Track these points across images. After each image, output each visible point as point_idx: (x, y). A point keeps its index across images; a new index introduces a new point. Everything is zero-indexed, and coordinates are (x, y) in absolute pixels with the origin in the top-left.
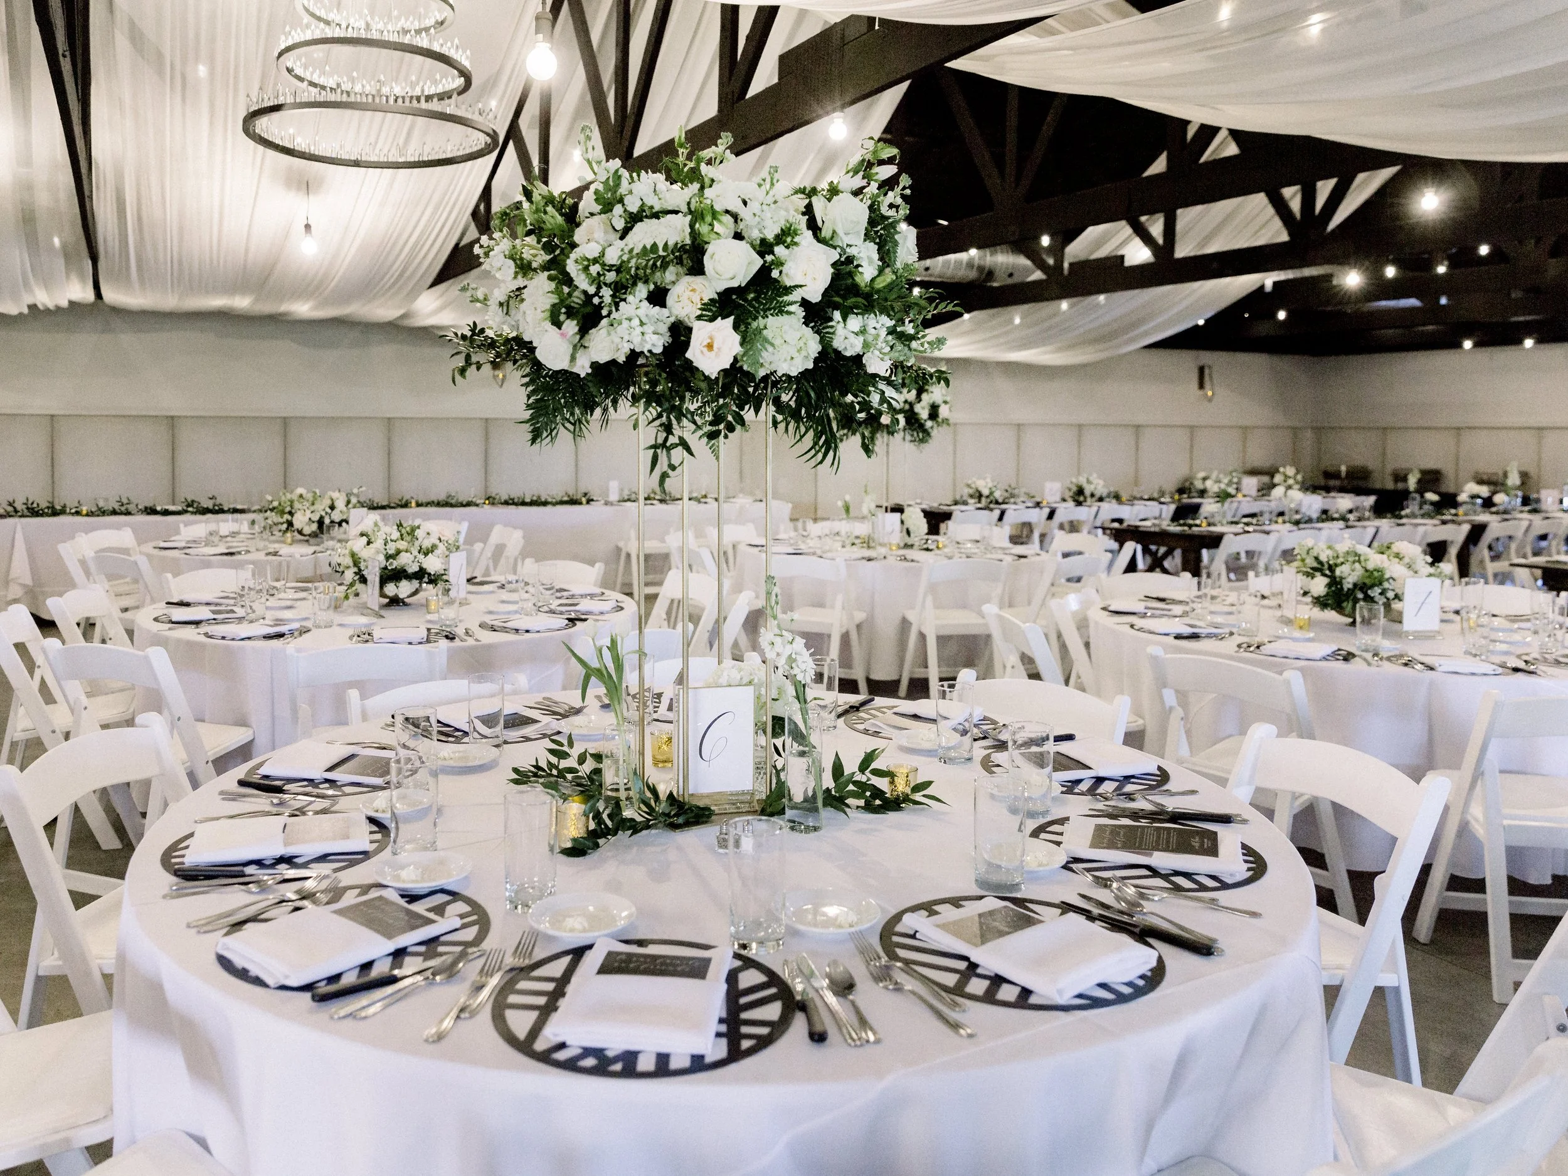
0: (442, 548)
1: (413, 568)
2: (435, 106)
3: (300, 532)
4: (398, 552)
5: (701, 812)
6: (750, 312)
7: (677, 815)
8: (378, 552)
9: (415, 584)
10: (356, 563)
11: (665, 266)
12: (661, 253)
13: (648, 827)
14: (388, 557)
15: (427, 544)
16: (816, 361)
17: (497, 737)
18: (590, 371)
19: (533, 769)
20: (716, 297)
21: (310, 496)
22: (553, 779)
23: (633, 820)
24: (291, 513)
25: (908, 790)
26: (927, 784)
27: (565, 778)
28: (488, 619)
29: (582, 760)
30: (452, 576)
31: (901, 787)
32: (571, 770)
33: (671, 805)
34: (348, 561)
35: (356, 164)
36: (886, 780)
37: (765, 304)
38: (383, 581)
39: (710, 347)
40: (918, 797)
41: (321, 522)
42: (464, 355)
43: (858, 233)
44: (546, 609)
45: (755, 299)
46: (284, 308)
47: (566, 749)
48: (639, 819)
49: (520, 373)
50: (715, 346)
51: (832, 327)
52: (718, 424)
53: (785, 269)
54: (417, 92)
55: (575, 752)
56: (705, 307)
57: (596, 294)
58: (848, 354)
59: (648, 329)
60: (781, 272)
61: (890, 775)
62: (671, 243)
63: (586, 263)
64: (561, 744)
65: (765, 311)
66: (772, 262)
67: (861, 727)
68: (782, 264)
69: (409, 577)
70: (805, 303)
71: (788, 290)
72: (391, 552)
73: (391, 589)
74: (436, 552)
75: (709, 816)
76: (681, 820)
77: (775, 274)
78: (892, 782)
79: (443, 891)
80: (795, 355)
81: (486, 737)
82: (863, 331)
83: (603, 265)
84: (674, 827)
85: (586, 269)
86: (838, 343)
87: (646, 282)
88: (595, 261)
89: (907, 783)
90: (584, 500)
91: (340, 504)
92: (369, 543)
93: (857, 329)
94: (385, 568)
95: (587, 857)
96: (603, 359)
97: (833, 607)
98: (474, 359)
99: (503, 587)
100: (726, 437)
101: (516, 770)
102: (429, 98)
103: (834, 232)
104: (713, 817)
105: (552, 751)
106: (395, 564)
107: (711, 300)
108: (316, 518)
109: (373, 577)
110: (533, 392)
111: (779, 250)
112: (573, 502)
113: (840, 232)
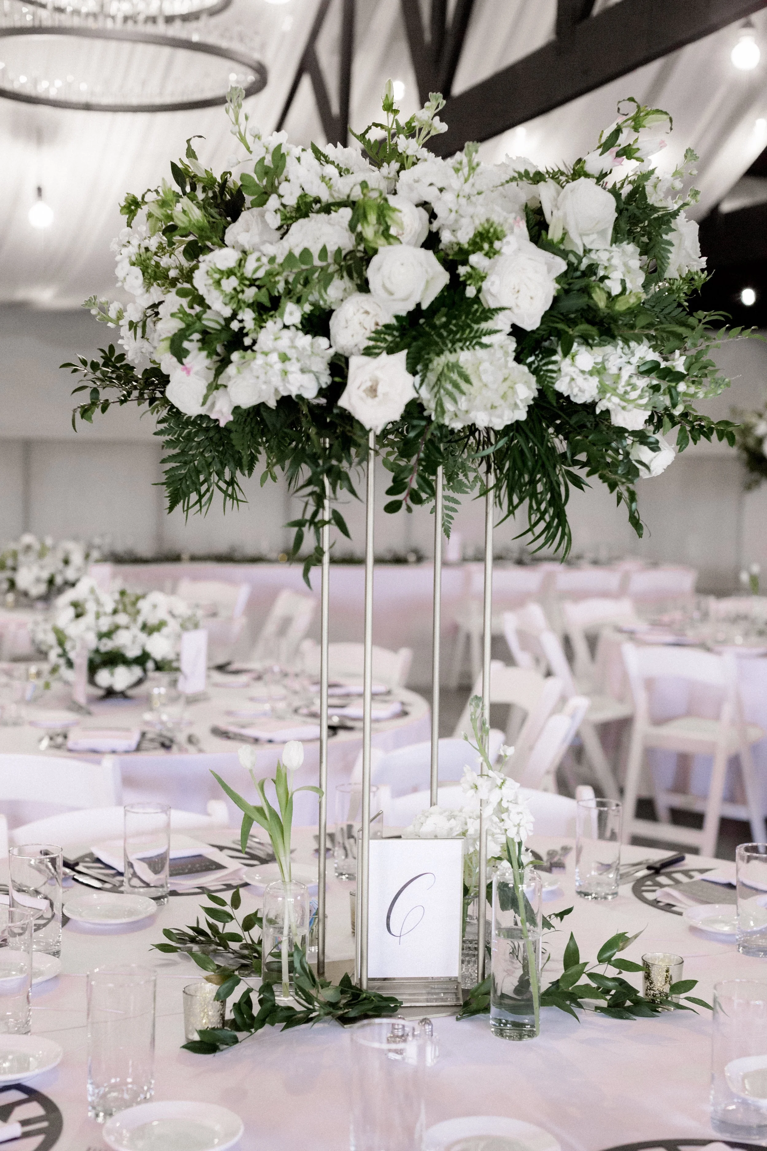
0: (173, 626)
1: (132, 653)
2: (177, 31)
3: (26, 594)
4: (117, 628)
5: (384, 1004)
6: (437, 344)
7: (348, 1005)
8: (88, 629)
9: (137, 672)
10: (61, 643)
11: (326, 280)
12: (317, 262)
13: (308, 1020)
14: (101, 636)
15: (153, 621)
16: (531, 409)
17: (162, 886)
18: (231, 418)
19: (191, 933)
20: (394, 322)
21: (37, 546)
22: (213, 947)
23: (290, 1008)
24: (14, 569)
25: (667, 989)
26: (690, 984)
27: (226, 947)
28: (223, 724)
29: (249, 923)
30: (185, 665)
31: (660, 985)
32: (235, 937)
33: (342, 992)
34: (51, 639)
35: (88, 107)
36: (641, 974)
37: (456, 333)
38: (93, 668)
39: (373, 391)
40: (681, 999)
41: (51, 582)
42: (88, 391)
43: (602, 233)
44: (304, 711)
45: (445, 326)
46: (22, 294)
47: (228, 909)
48: (298, 1008)
49: (156, 417)
50: (380, 390)
51: (554, 362)
52: (399, 492)
53: (485, 285)
54: (153, 10)
55: (240, 914)
56: (378, 335)
57: (234, 316)
58: (579, 400)
59: (293, 367)
60: (479, 290)
61: (646, 968)
62: (332, 248)
63: (217, 276)
64: (223, 903)
65: (453, 343)
66: (469, 276)
67: (650, 896)
68: (483, 278)
69: (127, 662)
70: (516, 331)
71: (488, 314)
72: (105, 629)
73: (104, 677)
74: (165, 630)
75: (395, 1009)
76: (353, 1013)
77: (470, 292)
78: (648, 977)
79: (19, 1087)
80: (498, 402)
81: (148, 885)
82: (599, 371)
83: (242, 279)
84: (345, 1020)
85: (218, 283)
86: (561, 386)
87: (298, 301)
88: (230, 273)
89: (668, 978)
90: (412, 558)
91: (77, 558)
92: (78, 616)
93: (588, 367)
94: (97, 651)
95: (218, 1054)
96: (247, 401)
97: (717, 717)
98: (102, 397)
99: (259, 678)
100: (409, 510)
101: (167, 933)
102: (169, 20)
103: (565, 234)
104: (399, 1011)
105: (209, 911)
106: (107, 645)
107: (387, 327)
108: (45, 575)
109: (81, 660)
110: (169, 444)
111: (475, 259)
112: (399, 560)
113: (573, 234)
